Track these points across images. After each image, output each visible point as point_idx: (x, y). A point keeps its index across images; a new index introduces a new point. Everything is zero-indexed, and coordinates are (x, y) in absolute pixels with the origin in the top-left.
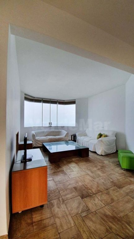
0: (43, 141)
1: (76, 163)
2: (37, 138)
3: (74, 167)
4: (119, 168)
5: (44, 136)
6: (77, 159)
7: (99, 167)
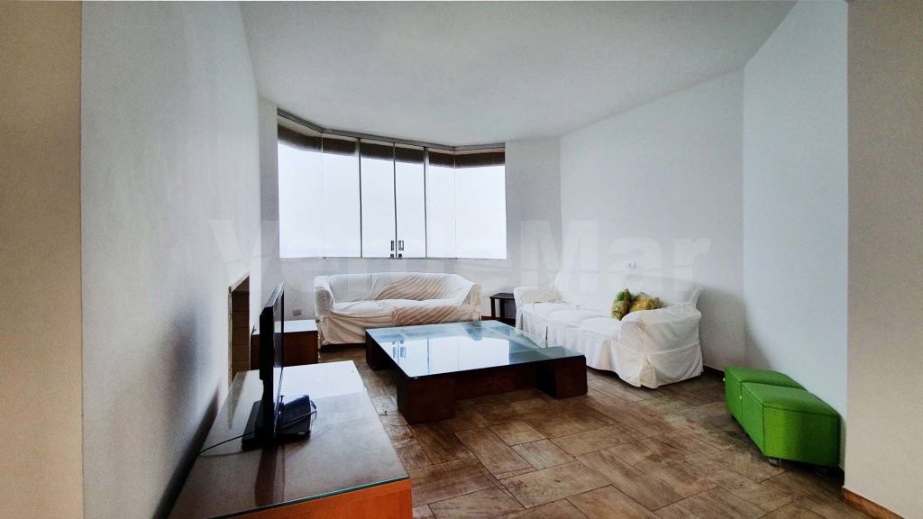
0: (366, 320)
1: (538, 426)
2: (338, 307)
3: (530, 446)
4: (749, 456)
5: (370, 299)
6: (537, 403)
7: (654, 448)
